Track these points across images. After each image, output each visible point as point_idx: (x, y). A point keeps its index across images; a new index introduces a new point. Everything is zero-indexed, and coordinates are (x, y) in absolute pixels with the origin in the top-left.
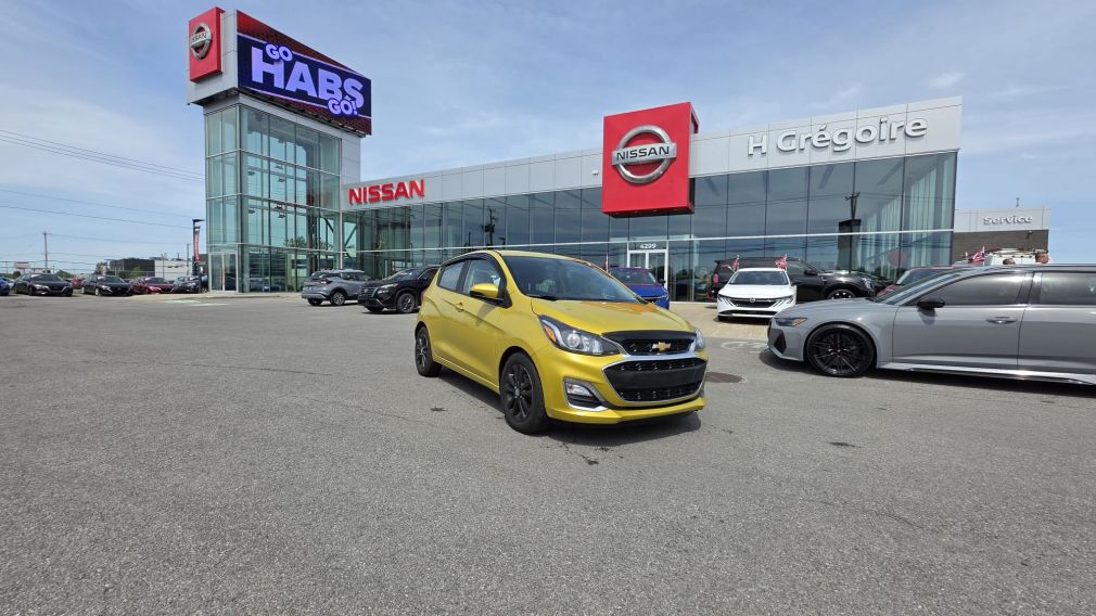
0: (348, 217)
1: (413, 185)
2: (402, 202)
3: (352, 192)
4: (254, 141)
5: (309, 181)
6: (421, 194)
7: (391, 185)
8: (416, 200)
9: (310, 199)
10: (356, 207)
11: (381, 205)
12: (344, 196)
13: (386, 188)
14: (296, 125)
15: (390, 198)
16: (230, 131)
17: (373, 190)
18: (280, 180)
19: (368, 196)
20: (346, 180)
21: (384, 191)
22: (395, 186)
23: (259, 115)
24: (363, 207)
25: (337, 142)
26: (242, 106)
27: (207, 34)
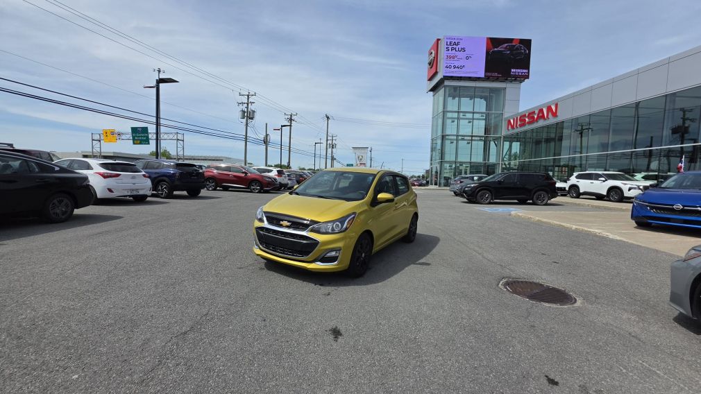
0: (511, 139)
1: (549, 109)
2: (541, 123)
3: (509, 121)
4: (452, 104)
5: (487, 118)
6: (555, 115)
7: (534, 113)
8: (552, 120)
9: (487, 130)
10: (511, 132)
11: (527, 127)
12: (504, 124)
13: (531, 114)
14: (475, 88)
15: (533, 121)
16: (441, 99)
17: (522, 118)
18: (470, 122)
19: (519, 123)
20: (506, 115)
21: (528, 117)
22: (537, 112)
23: (455, 88)
24: (516, 131)
25: (503, 91)
26: (445, 87)
27: (433, 55)
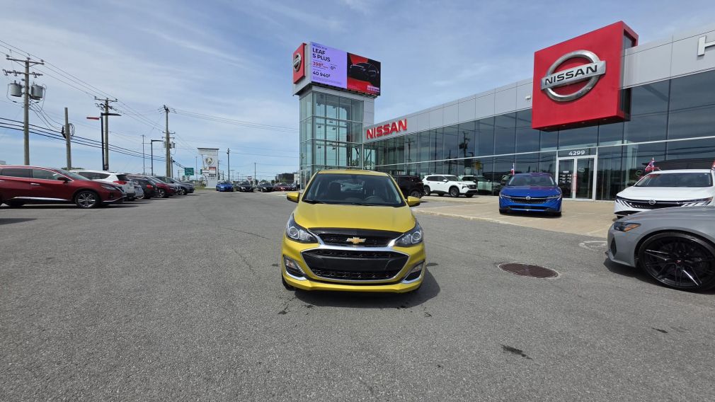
0: (368, 146)
1: (400, 123)
2: (394, 134)
3: (368, 131)
4: (320, 110)
5: (349, 127)
6: (405, 128)
7: (388, 125)
8: (402, 133)
9: (348, 138)
10: (371, 140)
11: (384, 137)
12: (364, 133)
13: (386, 127)
14: (340, 97)
16: (309, 105)
17: (379, 129)
18: (334, 129)
19: (376, 133)
20: (365, 125)
21: (385, 129)
22: (391, 125)
23: (322, 95)
24: (374, 140)
25: (361, 104)
26: (314, 92)
27: (300, 58)
